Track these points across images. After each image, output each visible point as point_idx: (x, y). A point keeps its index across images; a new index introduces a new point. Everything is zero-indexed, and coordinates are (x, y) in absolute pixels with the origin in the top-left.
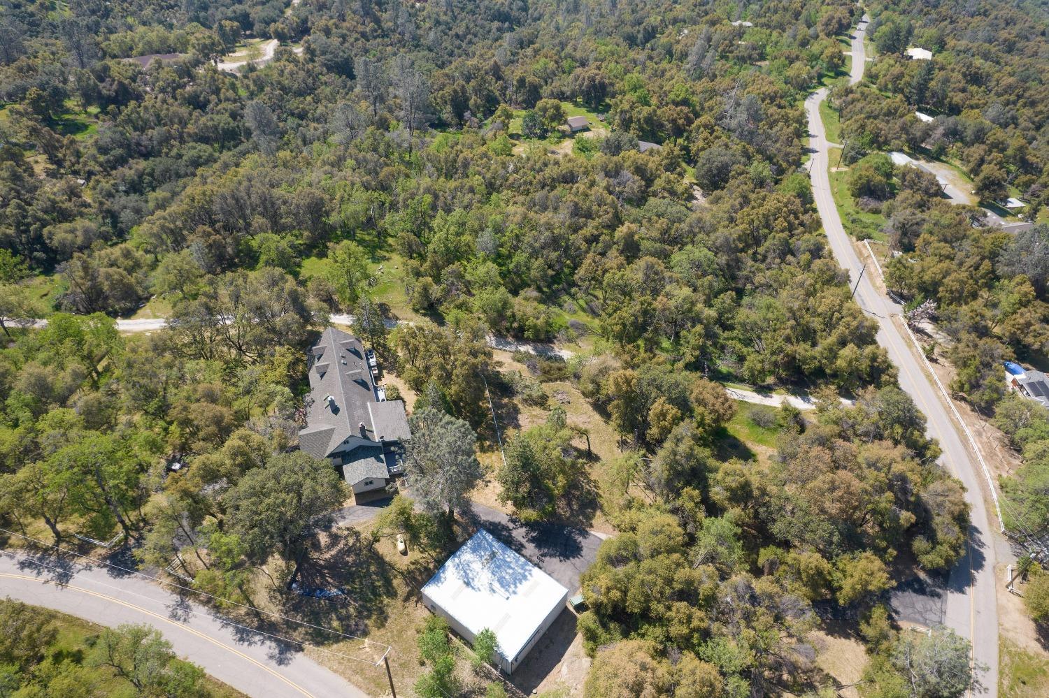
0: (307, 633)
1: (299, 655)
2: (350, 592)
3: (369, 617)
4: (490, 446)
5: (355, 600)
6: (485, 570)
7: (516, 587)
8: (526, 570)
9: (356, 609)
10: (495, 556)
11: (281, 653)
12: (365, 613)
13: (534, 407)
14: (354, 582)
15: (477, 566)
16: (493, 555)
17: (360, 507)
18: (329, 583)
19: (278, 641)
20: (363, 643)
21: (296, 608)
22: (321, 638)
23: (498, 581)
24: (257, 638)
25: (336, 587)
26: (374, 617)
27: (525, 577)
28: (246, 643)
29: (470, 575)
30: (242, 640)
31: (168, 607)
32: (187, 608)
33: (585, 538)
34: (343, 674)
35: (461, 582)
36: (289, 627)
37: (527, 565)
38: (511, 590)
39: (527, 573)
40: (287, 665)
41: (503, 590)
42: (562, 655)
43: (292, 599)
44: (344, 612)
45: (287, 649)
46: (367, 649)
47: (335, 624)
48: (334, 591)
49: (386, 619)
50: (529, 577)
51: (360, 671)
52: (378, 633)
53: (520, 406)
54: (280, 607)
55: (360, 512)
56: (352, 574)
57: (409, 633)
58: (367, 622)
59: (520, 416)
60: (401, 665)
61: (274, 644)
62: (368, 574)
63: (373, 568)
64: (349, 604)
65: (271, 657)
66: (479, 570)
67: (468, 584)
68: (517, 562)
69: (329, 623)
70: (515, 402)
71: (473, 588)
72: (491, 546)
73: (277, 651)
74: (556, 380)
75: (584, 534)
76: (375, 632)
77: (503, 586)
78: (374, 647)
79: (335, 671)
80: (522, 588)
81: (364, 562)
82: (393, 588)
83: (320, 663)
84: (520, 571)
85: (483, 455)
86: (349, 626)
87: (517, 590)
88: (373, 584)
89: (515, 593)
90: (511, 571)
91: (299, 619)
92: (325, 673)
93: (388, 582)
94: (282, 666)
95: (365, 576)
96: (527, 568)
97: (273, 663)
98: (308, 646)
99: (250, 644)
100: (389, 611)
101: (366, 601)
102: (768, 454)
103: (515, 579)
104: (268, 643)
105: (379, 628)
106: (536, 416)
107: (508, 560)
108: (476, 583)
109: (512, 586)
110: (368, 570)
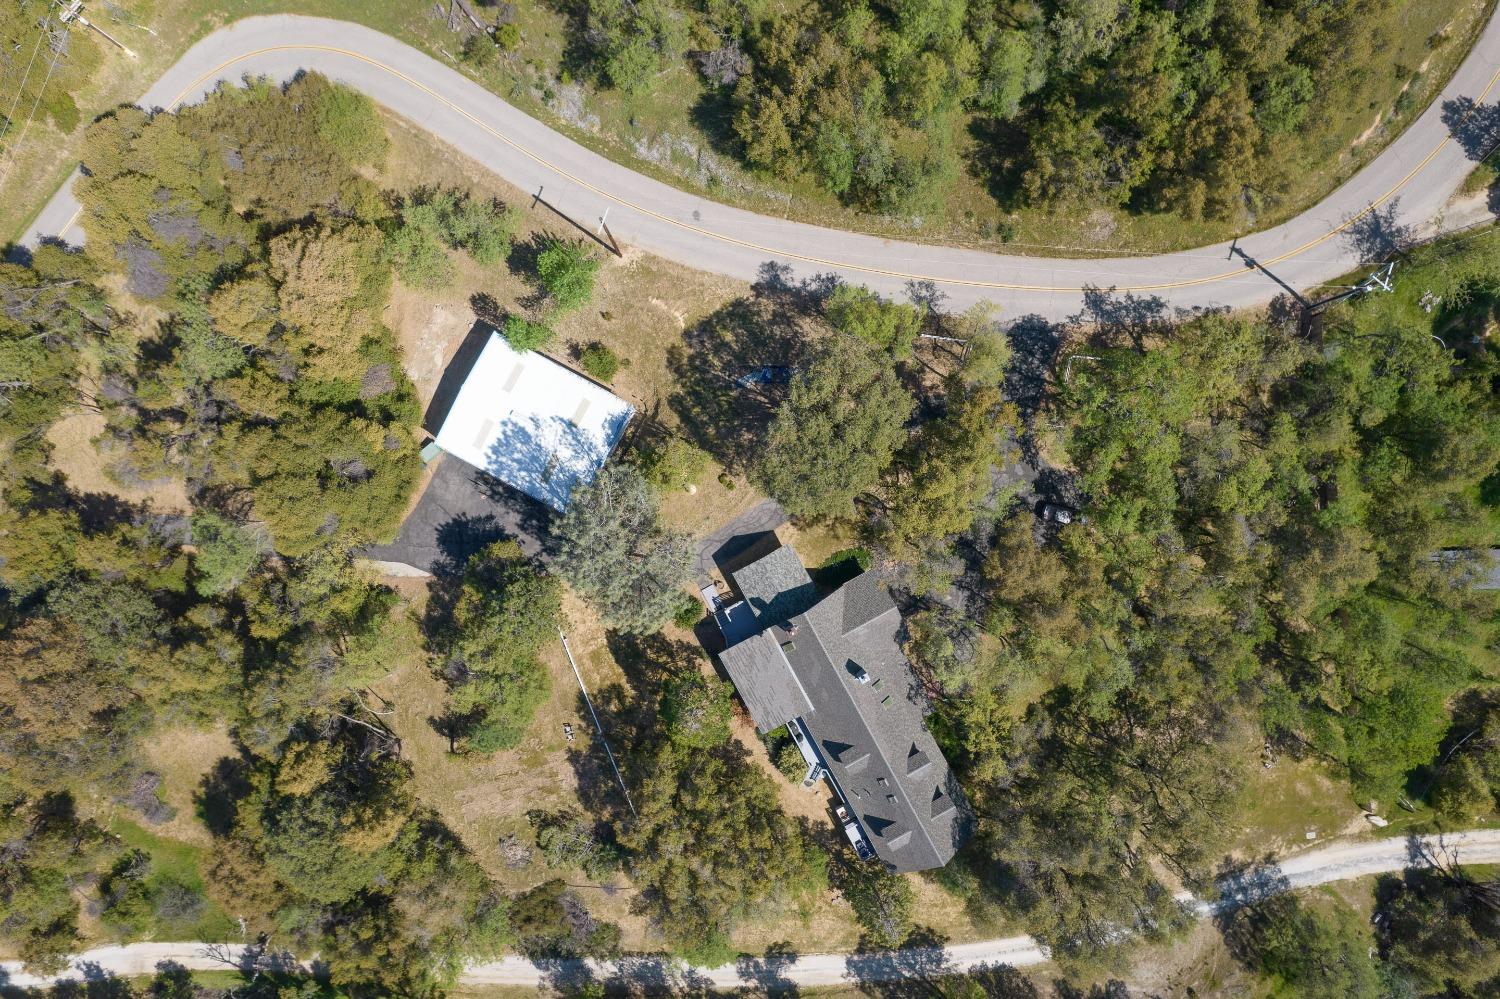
0: (758, 313)
1: (754, 280)
2: (728, 387)
3: (691, 358)
4: (608, 701)
5: (718, 378)
6: (551, 449)
7: (504, 433)
8: (496, 462)
9: (712, 366)
10: (543, 475)
11: (776, 277)
12: (697, 363)
13: (555, 812)
14: (729, 403)
15: (565, 453)
16: (546, 477)
17: (767, 528)
18: (761, 394)
19: (787, 290)
20: (685, 321)
21: (786, 344)
22: (738, 312)
23: (529, 437)
24: (814, 287)
25: (751, 391)
26: (685, 361)
27: (495, 450)
28: (823, 276)
29: (570, 437)
30: (832, 280)
31: (943, 296)
32: (919, 299)
33: (436, 563)
34: (694, 272)
35: (581, 426)
36: (783, 315)
37: (496, 471)
38: (510, 426)
39: (494, 457)
40: (763, 265)
41: (521, 424)
42: (444, 378)
43: (797, 355)
44: (727, 358)
45: (771, 284)
46: (677, 314)
47: (729, 337)
48: (751, 384)
49: (670, 362)
50: (490, 452)
51: (677, 282)
52: (671, 340)
53: (579, 807)
54: (808, 339)
55: (764, 519)
56: (737, 414)
57: (637, 355)
58: (691, 351)
59: (575, 783)
60: (632, 306)
61: (790, 284)
62: (714, 420)
63: (711, 431)
64: (723, 369)
65: (786, 268)
66: (559, 448)
67: (571, 425)
68: (511, 472)
69: (736, 335)
70: (589, 815)
71: (562, 420)
72: (552, 491)
73: (782, 277)
74: (533, 893)
75: (438, 570)
76: (676, 340)
77: (522, 430)
78: (671, 320)
79: (703, 273)
80: (495, 435)
81: (726, 438)
82: (676, 411)
83: (724, 278)
84: (503, 459)
85: (614, 679)
86: (712, 338)
87: (501, 429)
88: (704, 408)
89: (504, 424)
90: (517, 456)
91: (777, 331)
92: (714, 267)
93: (685, 416)
94: (768, 261)
95: (718, 415)
96: (495, 467)
97: (780, 262)
98: (747, 294)
99: (818, 277)
100: (671, 377)
101: (703, 380)
102: (176, 821)
103: (508, 444)
104: (798, 284)
105: (673, 347)
106: (550, 792)
107: (523, 474)
108: (559, 427)
109: (509, 433)
110: (717, 428)
